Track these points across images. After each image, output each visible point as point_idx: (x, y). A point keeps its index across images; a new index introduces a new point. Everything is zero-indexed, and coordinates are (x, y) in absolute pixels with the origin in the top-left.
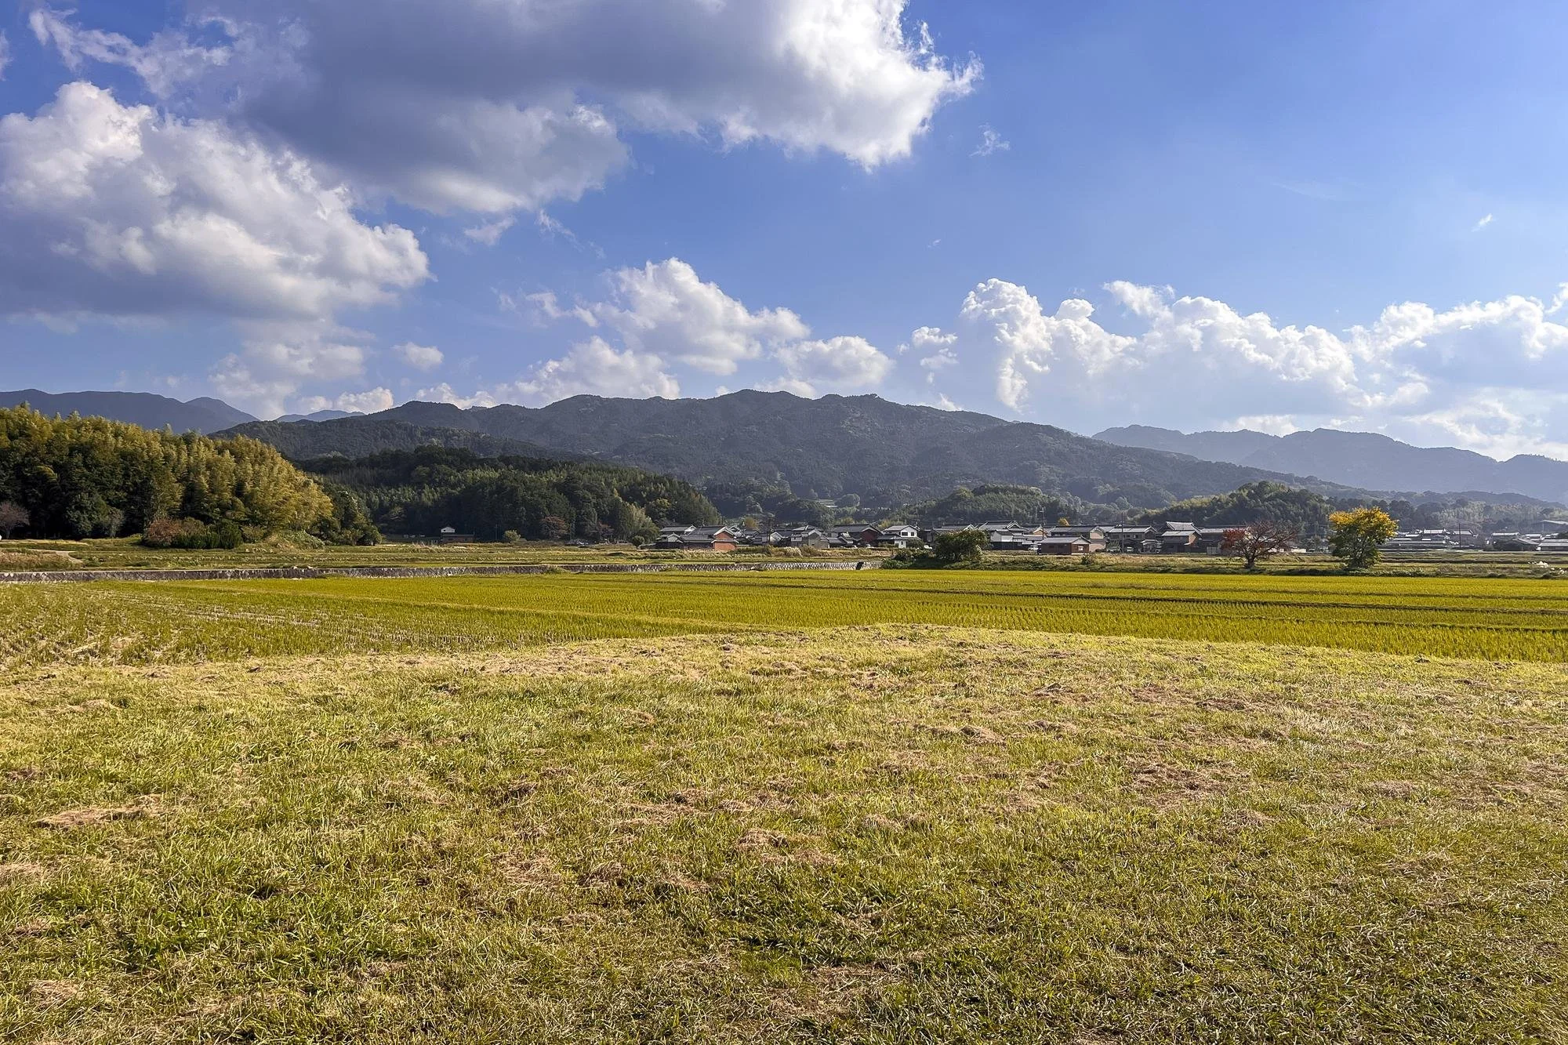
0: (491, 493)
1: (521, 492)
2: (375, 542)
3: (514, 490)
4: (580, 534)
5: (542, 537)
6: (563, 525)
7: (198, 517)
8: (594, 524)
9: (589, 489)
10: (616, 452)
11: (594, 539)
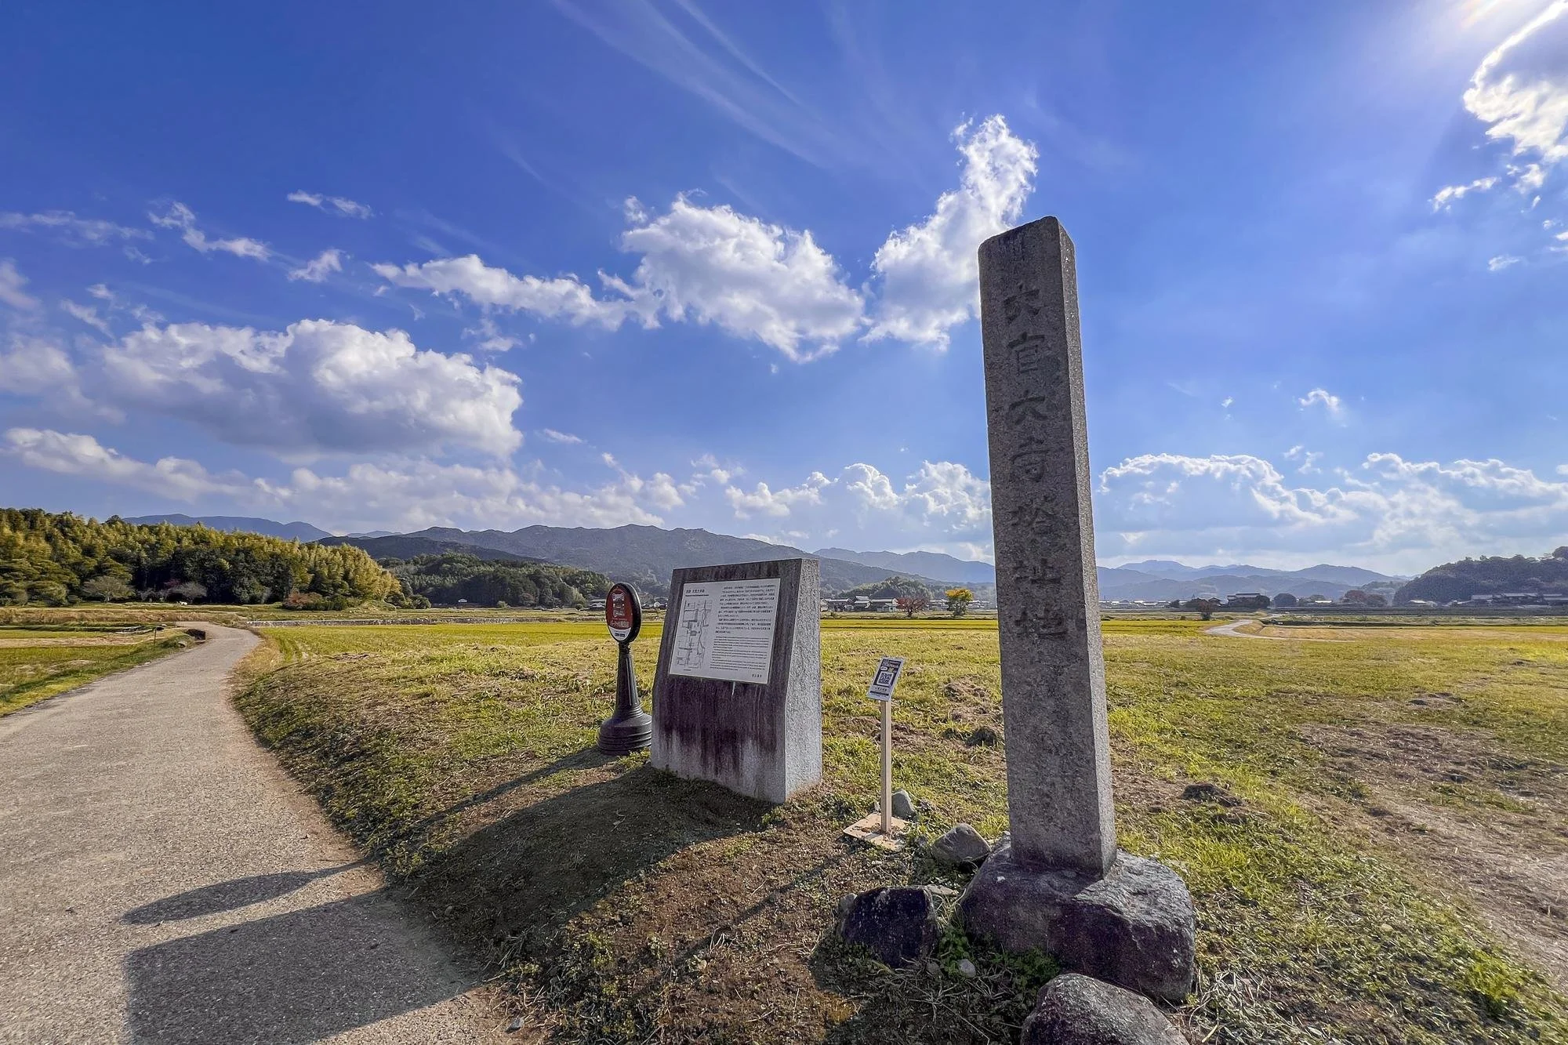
0: (490, 580)
1: (508, 578)
2: (427, 607)
3: (503, 578)
4: (542, 603)
6: (532, 598)
7: (321, 592)
8: (550, 597)
9: (548, 578)
10: (555, 558)
11: (550, 606)
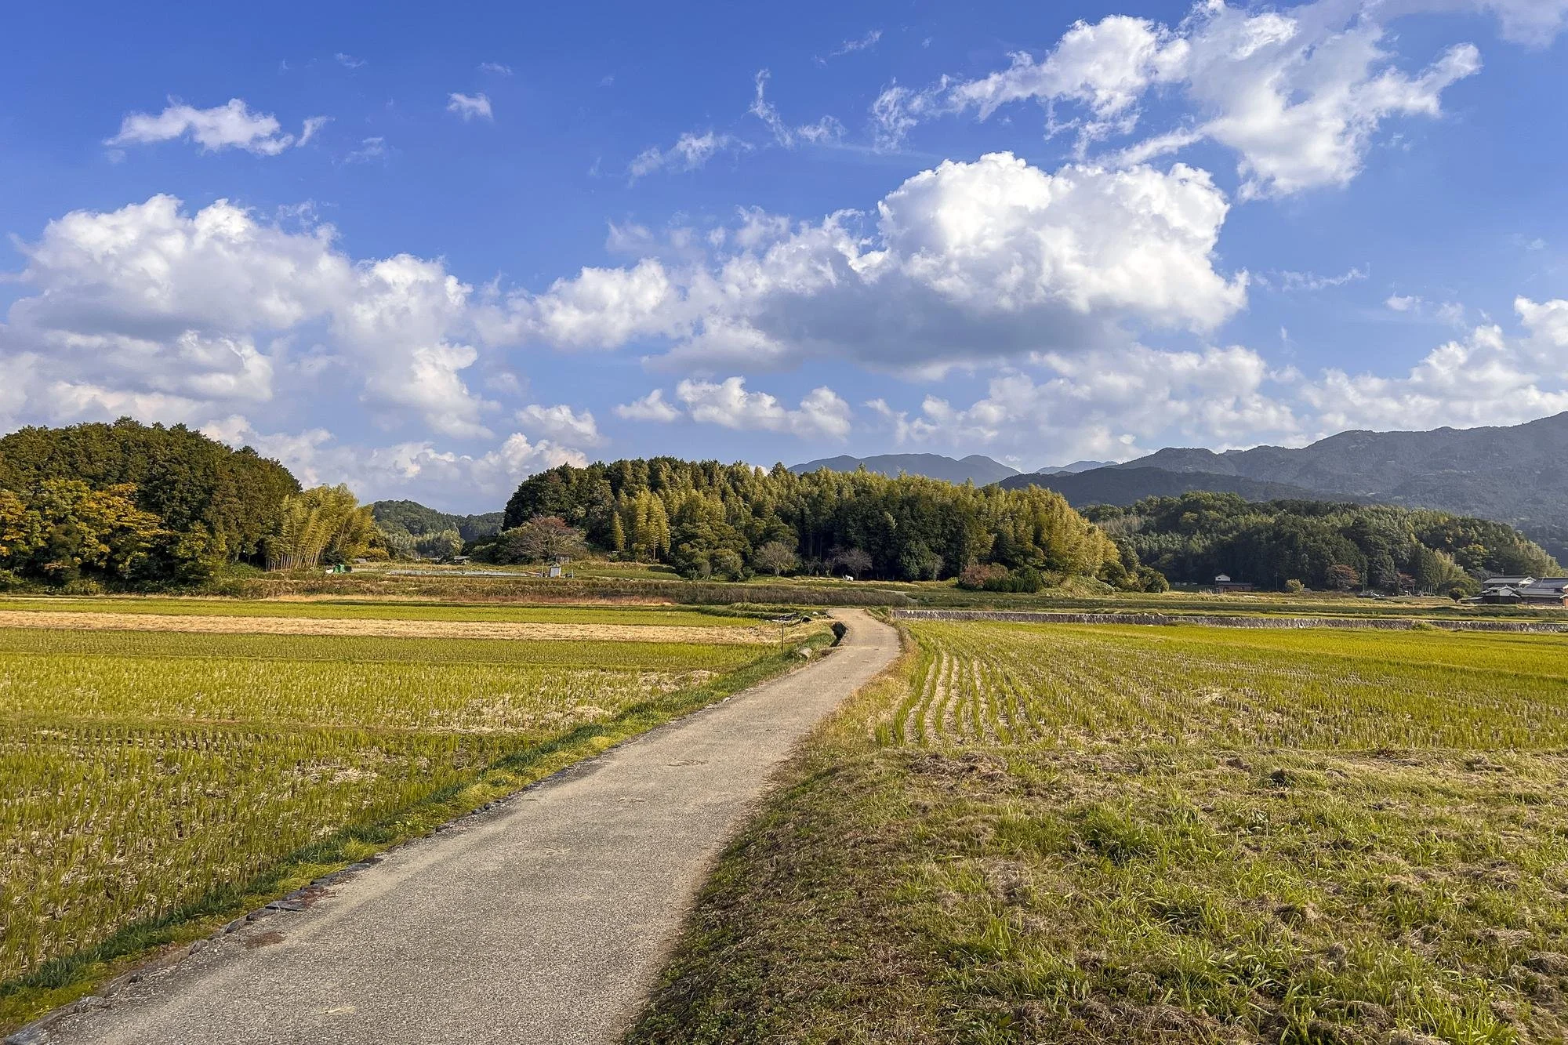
0: (1268, 539)
1: (1301, 538)
2: (1163, 589)
3: (1294, 535)
4: (1373, 583)
5: (1329, 588)
6: (1352, 572)
7: (1004, 562)
8: (1390, 573)
9: (1378, 532)
10: (1396, 492)
11: (1392, 590)
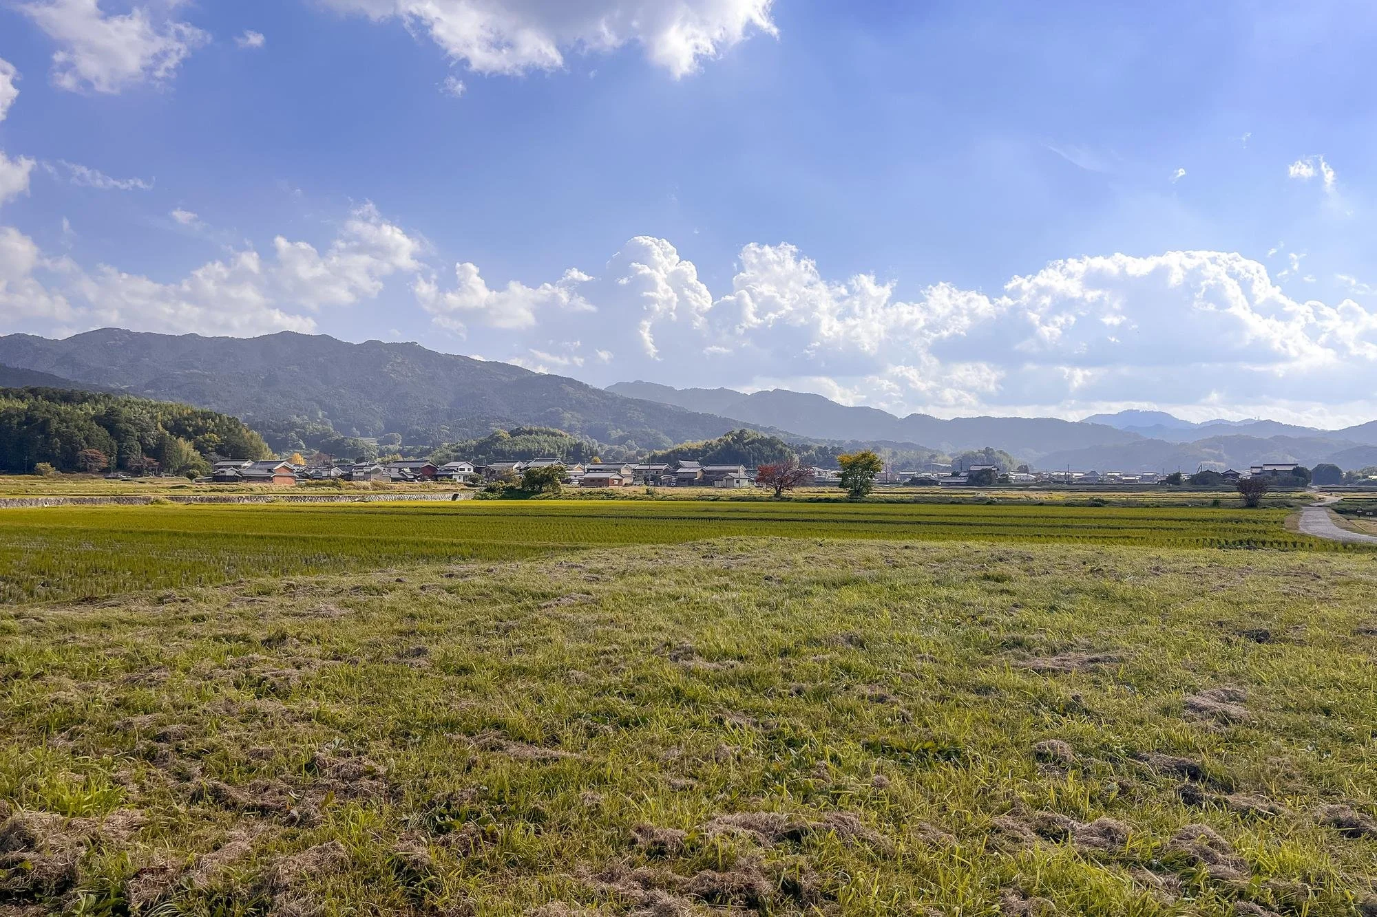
0: (19, 424)
1: (54, 424)
3: (46, 422)
4: (122, 467)
5: (80, 470)
6: (103, 458)
8: (136, 457)
9: (129, 420)
10: (147, 387)
11: (138, 472)
